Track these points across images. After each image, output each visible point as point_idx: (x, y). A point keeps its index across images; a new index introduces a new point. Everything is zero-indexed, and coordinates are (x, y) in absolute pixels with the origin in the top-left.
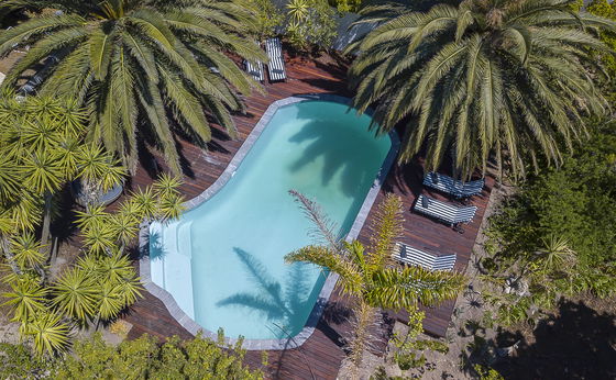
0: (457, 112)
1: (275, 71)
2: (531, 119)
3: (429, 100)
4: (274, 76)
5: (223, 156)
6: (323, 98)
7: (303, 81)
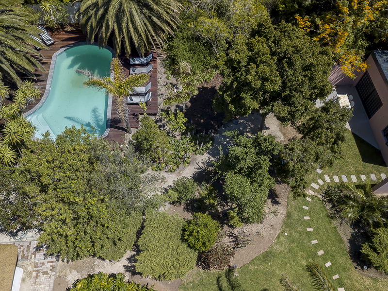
0: (128, 26)
1: (47, 40)
2: (155, 19)
3: (115, 24)
4: (48, 43)
5: (42, 83)
6: (75, 45)
7: (63, 41)
